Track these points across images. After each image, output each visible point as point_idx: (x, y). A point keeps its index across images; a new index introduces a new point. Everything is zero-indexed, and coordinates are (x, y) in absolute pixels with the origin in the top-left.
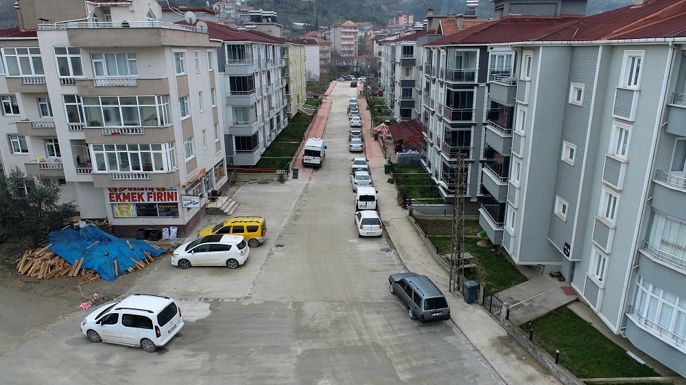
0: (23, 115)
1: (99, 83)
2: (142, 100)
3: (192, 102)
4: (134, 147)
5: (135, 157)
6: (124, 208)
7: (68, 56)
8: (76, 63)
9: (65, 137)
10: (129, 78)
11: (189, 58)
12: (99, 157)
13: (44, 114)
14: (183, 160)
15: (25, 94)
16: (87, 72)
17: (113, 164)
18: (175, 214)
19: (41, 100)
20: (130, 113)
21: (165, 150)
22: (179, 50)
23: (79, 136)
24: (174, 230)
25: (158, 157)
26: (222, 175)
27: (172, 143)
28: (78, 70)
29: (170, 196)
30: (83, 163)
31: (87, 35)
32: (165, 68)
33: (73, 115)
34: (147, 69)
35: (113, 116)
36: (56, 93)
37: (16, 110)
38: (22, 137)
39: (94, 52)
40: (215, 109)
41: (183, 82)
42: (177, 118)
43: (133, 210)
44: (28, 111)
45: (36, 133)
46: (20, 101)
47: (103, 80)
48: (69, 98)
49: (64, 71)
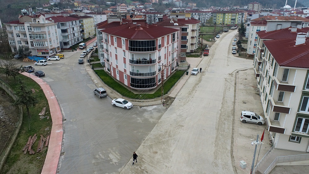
0: (21, 37)
1: (35, 32)
2: (42, 35)
3: (51, 35)
4: (41, 42)
5: (41, 44)
6: (40, 53)
7: (30, 28)
8: (31, 29)
9: (29, 41)
10: (40, 31)
11: (50, 27)
12: (35, 44)
13: (25, 37)
14: (49, 45)
15: (21, 34)
16: (33, 30)
17: (37, 45)
18: (48, 54)
19: (25, 35)
20: (40, 37)
21: (46, 43)
22: (48, 26)
23: (32, 41)
24: (48, 57)
25: (45, 44)
26: (59, 49)
27: (47, 42)
28: (31, 30)
29: (47, 51)
30: (32, 45)
31: (33, 25)
32: (46, 30)
33: (30, 37)
34: (42, 30)
35: (37, 37)
36: (28, 33)
37: (19, 36)
38: (20, 41)
39: (34, 27)
40: (57, 36)
41: (49, 32)
42: (48, 38)
43: (41, 53)
44: (22, 36)
45: (24, 40)
46: (20, 35)
47: (35, 31)
48: (30, 34)
49: (29, 30)
